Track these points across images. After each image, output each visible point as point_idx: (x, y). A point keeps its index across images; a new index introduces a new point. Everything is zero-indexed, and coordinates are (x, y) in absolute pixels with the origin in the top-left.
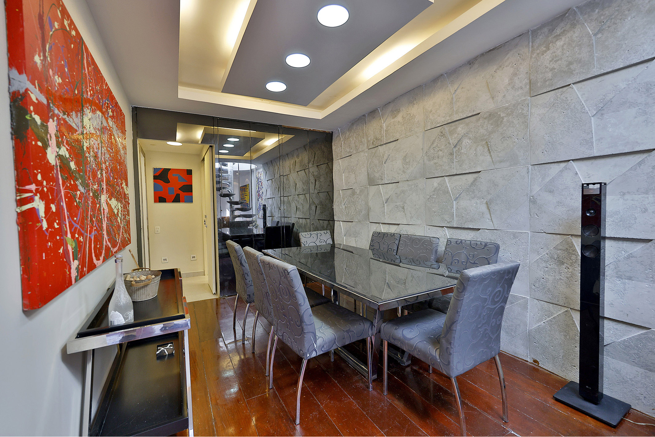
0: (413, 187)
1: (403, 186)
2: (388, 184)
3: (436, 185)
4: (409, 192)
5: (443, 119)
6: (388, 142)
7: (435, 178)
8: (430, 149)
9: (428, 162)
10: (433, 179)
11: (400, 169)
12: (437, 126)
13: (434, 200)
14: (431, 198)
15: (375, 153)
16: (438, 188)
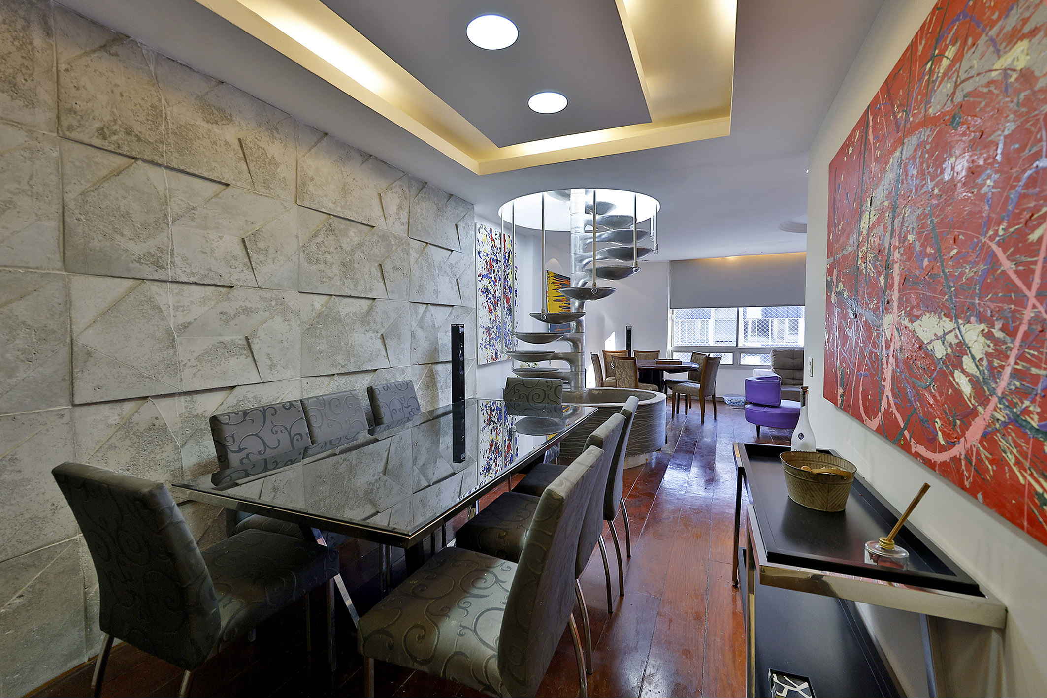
0: (273, 303)
1: (247, 299)
2: (188, 283)
3: (317, 306)
4: (262, 312)
5: (331, 206)
6: (188, 170)
7: (315, 296)
8: (311, 243)
9: (306, 264)
10: (312, 295)
11: (235, 258)
12: (321, 210)
13: (318, 331)
14: (314, 328)
15: (121, 172)
16: (325, 313)
